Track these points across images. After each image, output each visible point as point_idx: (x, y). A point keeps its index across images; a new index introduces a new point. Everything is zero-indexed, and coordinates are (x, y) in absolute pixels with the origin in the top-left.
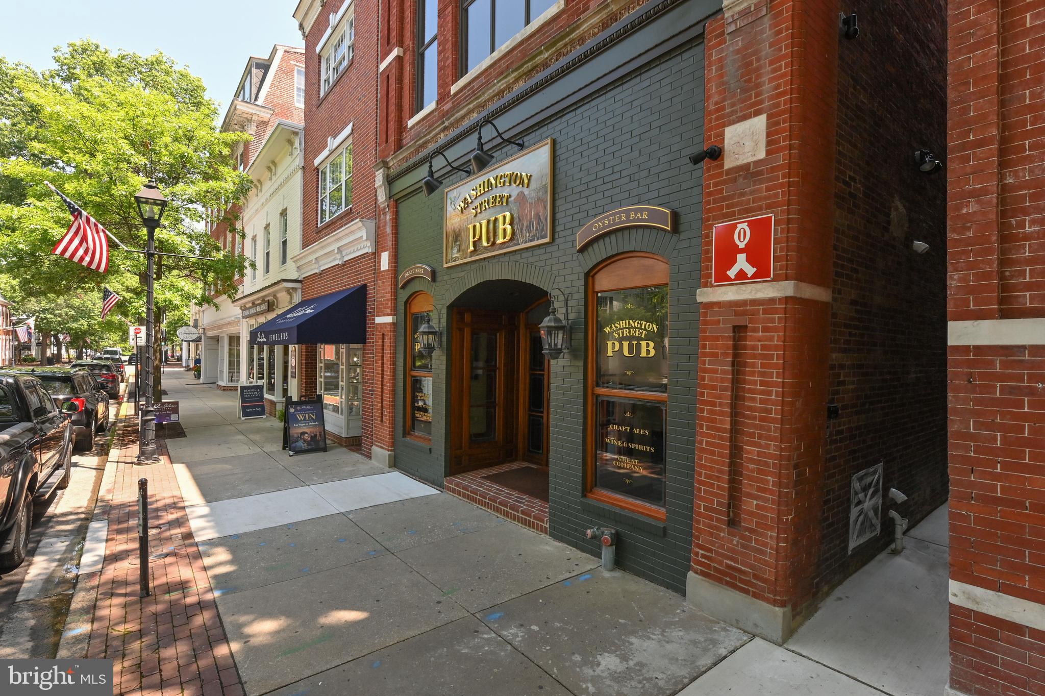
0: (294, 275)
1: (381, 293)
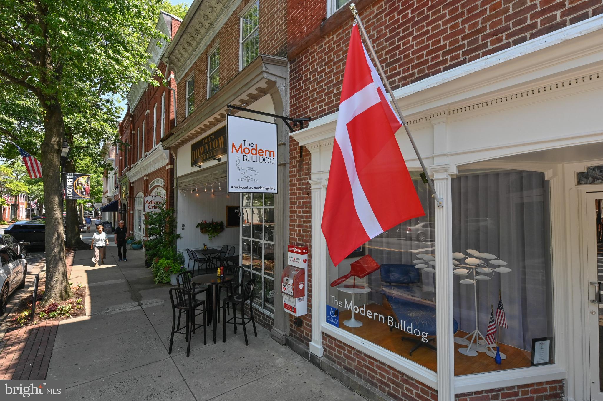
1: (119, 202)
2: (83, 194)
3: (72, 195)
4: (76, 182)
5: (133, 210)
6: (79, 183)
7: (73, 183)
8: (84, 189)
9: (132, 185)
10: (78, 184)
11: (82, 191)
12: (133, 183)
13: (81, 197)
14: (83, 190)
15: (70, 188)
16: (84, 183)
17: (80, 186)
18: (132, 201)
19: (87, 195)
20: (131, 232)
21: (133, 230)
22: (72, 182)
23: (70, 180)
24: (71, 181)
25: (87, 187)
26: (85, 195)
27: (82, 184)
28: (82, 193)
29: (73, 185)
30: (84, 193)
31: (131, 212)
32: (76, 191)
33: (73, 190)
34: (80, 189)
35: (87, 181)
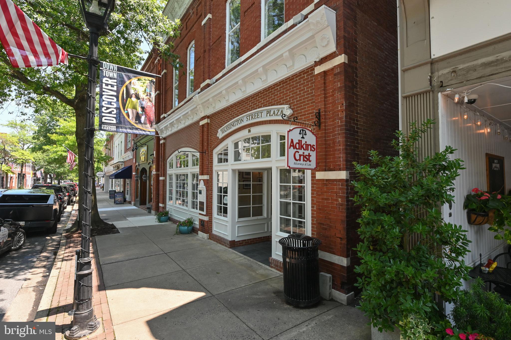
0: (122, 160)
1: (134, 168)
2: (140, 122)
3: (115, 122)
4: (124, 88)
5: (165, 175)
6: (132, 92)
7: (118, 91)
8: (143, 108)
9: (162, 142)
10: (129, 95)
11: (137, 114)
12: (164, 139)
13: (137, 129)
14: (140, 110)
15: (110, 103)
16: (142, 95)
17: (134, 99)
18: (164, 163)
19: (148, 125)
20: (161, 205)
21: (164, 202)
22: (115, 88)
23: (110, 81)
24: (112, 86)
25: (149, 104)
26: (145, 124)
27: (137, 97)
28: (138, 118)
29: (117, 97)
30: (143, 119)
31: (161, 178)
32: (124, 113)
33: (118, 109)
34: (134, 108)
35: (148, 91)
